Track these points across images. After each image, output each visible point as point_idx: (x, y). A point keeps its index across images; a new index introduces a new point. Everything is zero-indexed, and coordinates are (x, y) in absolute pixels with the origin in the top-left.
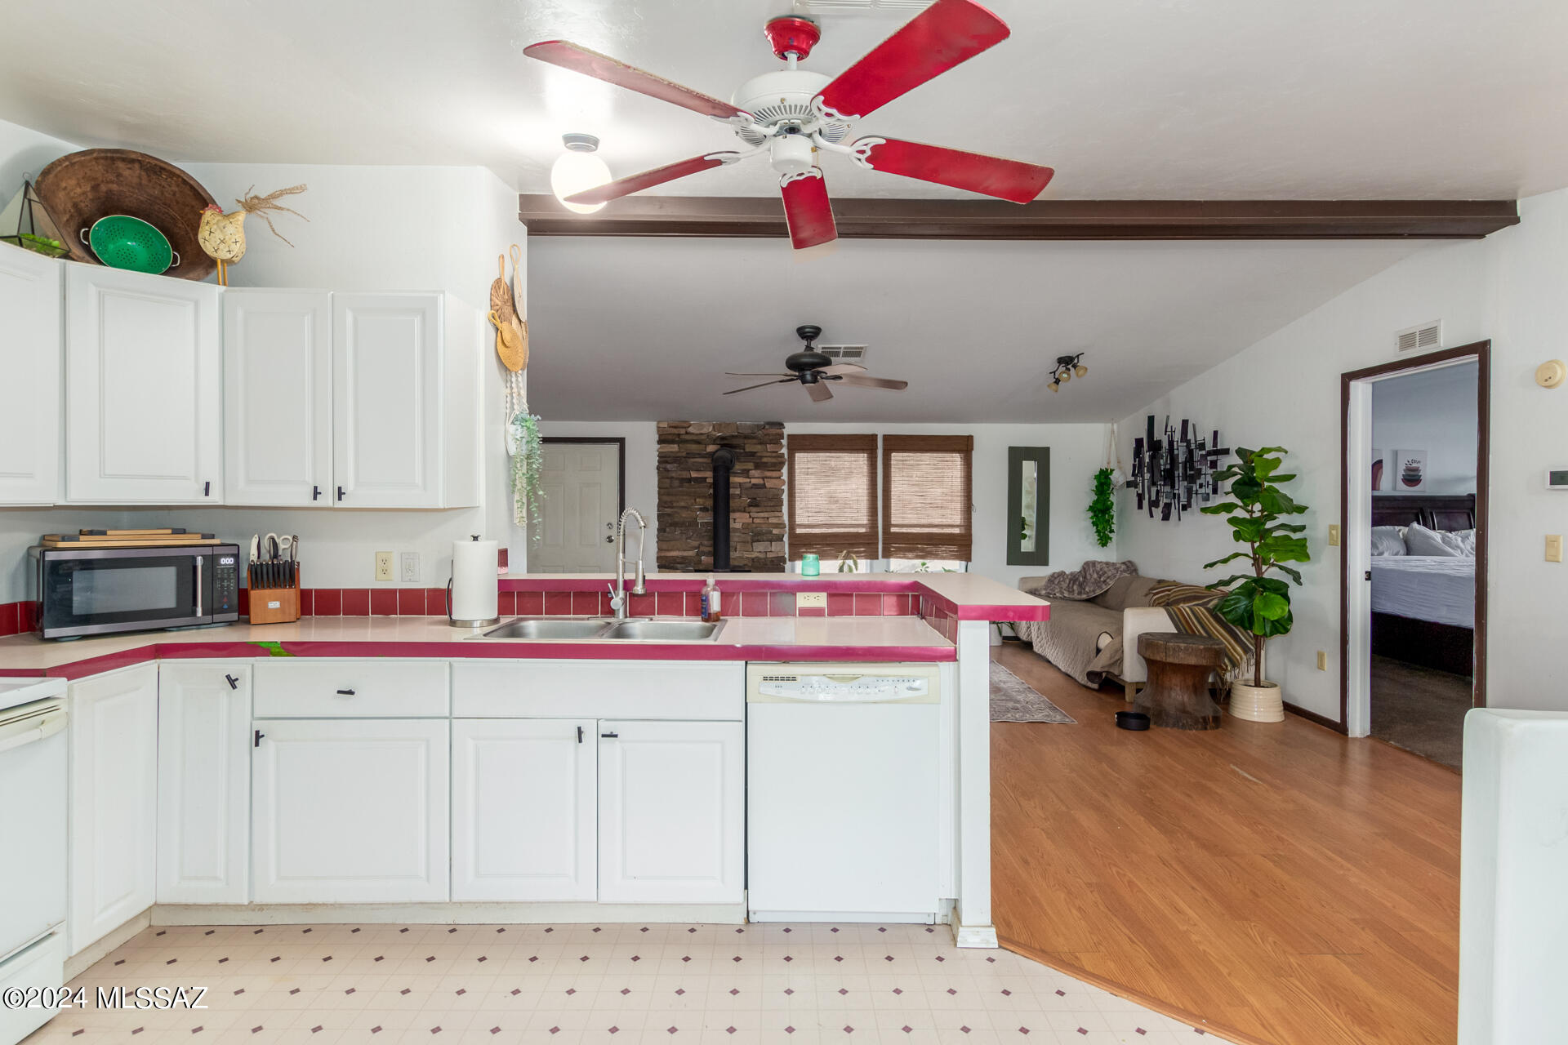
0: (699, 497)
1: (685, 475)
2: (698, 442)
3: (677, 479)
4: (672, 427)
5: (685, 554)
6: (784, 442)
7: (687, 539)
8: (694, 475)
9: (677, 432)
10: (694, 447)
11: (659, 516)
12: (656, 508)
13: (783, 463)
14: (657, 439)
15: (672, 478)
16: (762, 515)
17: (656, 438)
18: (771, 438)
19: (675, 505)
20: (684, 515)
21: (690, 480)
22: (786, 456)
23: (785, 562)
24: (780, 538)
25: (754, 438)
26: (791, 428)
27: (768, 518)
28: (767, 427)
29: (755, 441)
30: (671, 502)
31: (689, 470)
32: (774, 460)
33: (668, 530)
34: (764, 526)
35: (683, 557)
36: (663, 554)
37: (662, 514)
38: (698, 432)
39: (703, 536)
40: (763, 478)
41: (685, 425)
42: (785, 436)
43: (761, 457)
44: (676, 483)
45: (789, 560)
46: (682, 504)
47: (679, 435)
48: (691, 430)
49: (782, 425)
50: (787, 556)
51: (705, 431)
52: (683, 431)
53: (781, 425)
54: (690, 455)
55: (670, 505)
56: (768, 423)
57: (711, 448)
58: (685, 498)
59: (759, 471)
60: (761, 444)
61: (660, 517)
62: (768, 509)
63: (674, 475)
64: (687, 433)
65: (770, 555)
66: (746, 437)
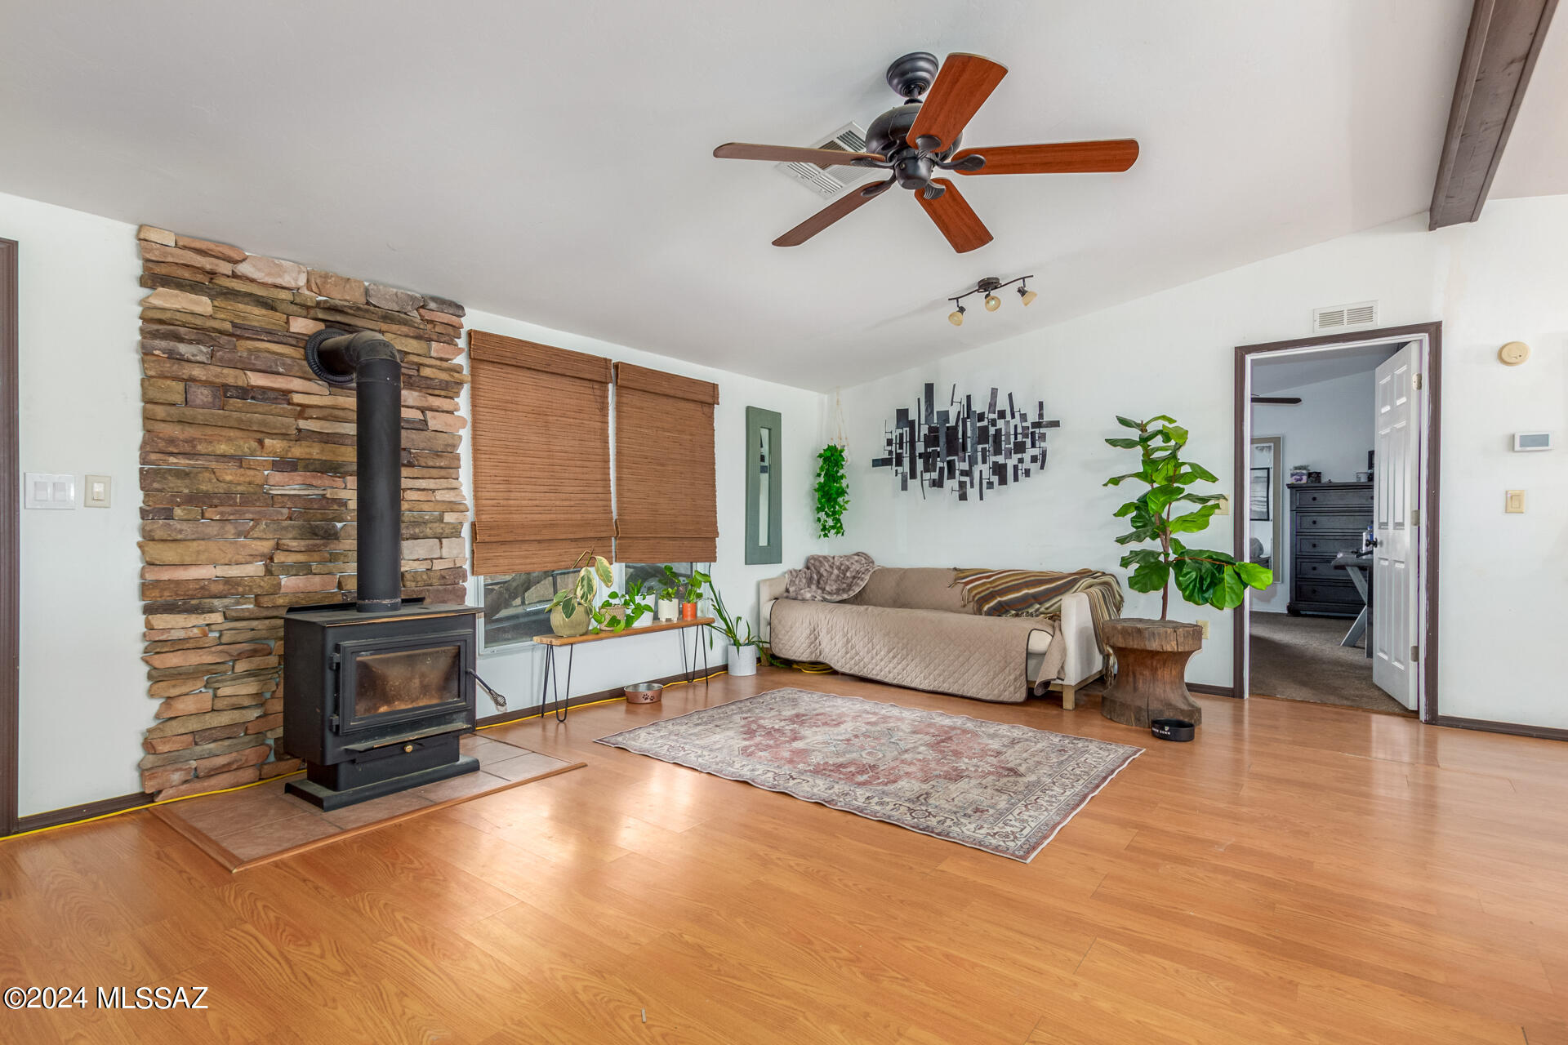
0: (271, 435)
1: (231, 377)
2: (268, 305)
3: (207, 383)
4: (185, 247)
5: (234, 572)
6: (462, 342)
7: (239, 536)
8: (256, 380)
9: (208, 267)
10: (256, 315)
11: (143, 475)
12: (136, 454)
13: (460, 384)
14: (139, 272)
15: (192, 379)
16: (423, 484)
17: (136, 267)
18: (437, 329)
19: (200, 448)
20: (228, 478)
21: (245, 392)
22: (466, 371)
23: (465, 579)
24: (456, 533)
25: (405, 323)
26: (475, 319)
27: (433, 491)
28: (432, 305)
29: (405, 329)
30: (191, 441)
31: (246, 367)
32: (444, 376)
33: (178, 512)
34: (425, 507)
35: (227, 581)
36: (166, 575)
37: (157, 472)
38: (270, 280)
39: (285, 528)
40: (423, 410)
41: (235, 256)
42: (463, 332)
43: (419, 365)
44: (202, 395)
45: (473, 574)
46: (222, 448)
47: (212, 274)
48: (244, 269)
49: (462, 308)
50: (467, 566)
51: (287, 280)
52: (225, 268)
53: (458, 309)
54: (240, 332)
55: (187, 448)
56: (434, 299)
57: (302, 325)
58: (232, 433)
59: (416, 394)
60: (418, 338)
61: (147, 478)
62: (434, 472)
63: (197, 372)
64: (235, 276)
65: (438, 566)
66: (387, 317)
